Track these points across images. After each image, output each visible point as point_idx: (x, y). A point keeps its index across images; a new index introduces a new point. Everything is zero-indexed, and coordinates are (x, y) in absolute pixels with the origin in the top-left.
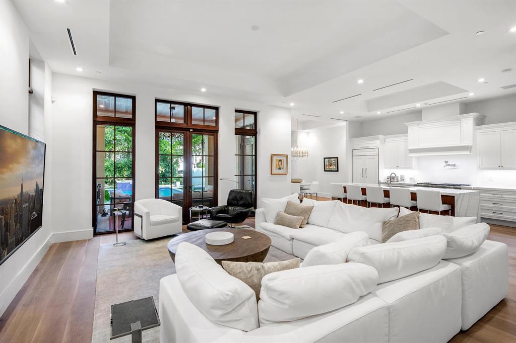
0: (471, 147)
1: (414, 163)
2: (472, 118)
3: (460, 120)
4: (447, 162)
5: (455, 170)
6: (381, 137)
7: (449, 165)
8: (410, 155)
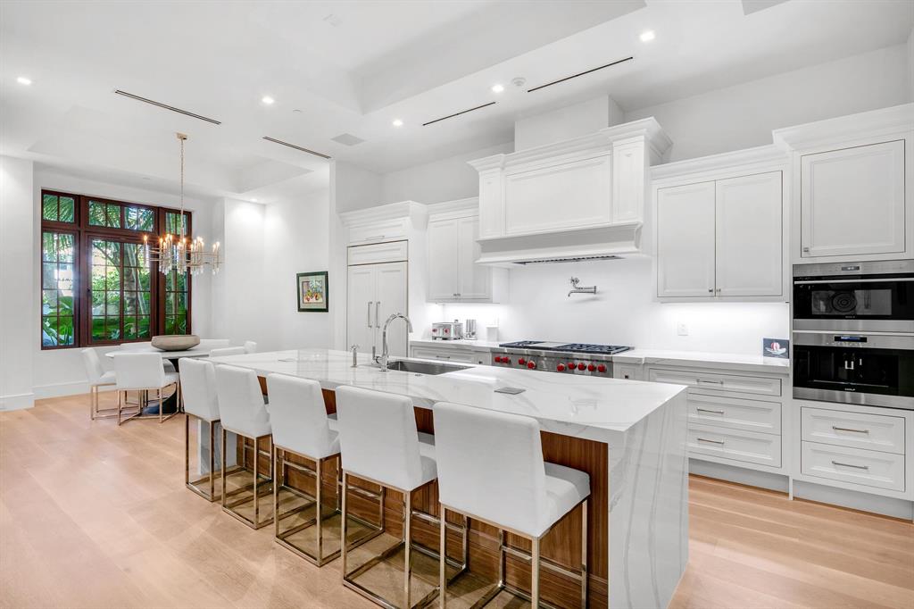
0: (639, 230)
1: (496, 285)
2: (642, 138)
3: (609, 146)
4: (577, 282)
5: (594, 304)
6: (414, 206)
7: (580, 290)
8: (482, 260)
